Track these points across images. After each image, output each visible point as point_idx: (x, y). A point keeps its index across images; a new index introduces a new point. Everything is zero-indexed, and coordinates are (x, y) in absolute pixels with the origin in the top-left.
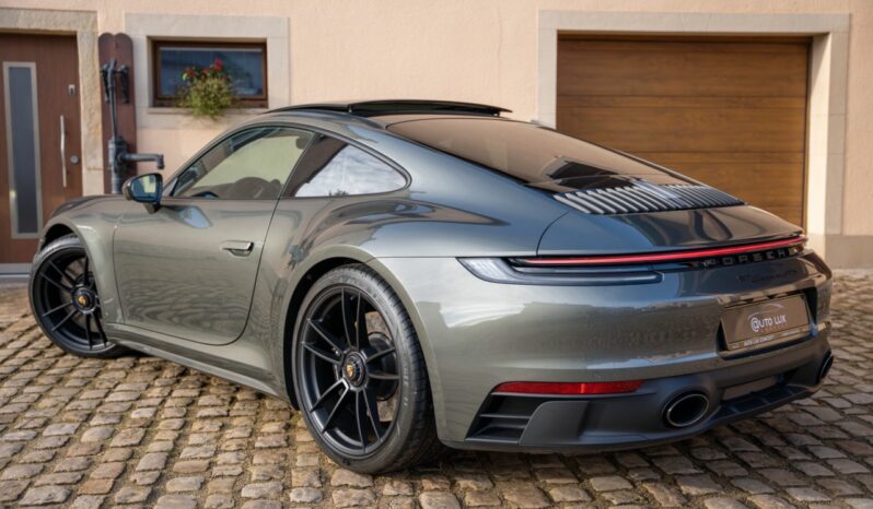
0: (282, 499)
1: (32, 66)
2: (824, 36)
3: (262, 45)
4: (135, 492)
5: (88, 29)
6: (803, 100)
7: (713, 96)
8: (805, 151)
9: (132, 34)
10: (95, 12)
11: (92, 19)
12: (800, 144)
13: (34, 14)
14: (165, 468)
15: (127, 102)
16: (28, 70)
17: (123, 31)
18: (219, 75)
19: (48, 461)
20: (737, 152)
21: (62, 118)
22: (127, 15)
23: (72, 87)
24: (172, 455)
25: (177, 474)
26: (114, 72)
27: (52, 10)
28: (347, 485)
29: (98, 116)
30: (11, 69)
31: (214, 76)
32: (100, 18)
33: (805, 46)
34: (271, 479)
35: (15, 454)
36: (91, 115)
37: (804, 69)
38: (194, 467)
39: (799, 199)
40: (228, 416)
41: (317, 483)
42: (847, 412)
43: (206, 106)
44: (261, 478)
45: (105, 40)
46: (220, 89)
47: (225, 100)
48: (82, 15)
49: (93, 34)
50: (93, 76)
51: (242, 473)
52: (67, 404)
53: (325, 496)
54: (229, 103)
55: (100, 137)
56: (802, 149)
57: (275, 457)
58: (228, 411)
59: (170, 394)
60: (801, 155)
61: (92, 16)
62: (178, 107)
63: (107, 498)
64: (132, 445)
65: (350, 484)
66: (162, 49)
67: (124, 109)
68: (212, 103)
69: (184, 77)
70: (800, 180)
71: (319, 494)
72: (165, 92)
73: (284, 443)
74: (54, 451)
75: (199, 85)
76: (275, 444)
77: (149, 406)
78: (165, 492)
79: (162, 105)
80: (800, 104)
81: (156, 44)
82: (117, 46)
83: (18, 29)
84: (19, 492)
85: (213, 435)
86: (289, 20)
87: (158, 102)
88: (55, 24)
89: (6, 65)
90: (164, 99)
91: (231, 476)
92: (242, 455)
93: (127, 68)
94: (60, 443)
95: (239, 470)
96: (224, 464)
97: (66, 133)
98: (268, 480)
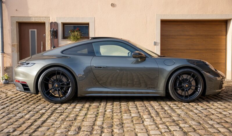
0: (66, 134)
1: (36, 30)
2: (230, 20)
3: (88, 24)
4: (30, 130)
5: (48, 21)
6: (225, 36)
7: (201, 35)
8: (226, 49)
9: (58, 22)
10: (49, 17)
11: (49, 19)
12: (225, 48)
13: (36, 18)
14: (41, 125)
15: (56, 38)
16: (35, 31)
17: (56, 21)
18: (78, 31)
19: (14, 122)
20: (208, 49)
21: (42, 42)
22: (57, 17)
23: (44, 35)
24: (44, 122)
25: (44, 126)
26: (53, 31)
27: (40, 17)
28: (85, 131)
29: (50, 42)
30: (31, 31)
31: (77, 31)
32: (51, 18)
33: (226, 22)
34: (66, 128)
35: (8, 120)
36: (48, 41)
37: (225, 28)
38: (48, 125)
39: (225, 61)
40: (63, 112)
41: (77, 130)
42: (227, 115)
43: (74, 39)
44: (63, 128)
45: (51, 23)
46: (77, 34)
47: (79, 37)
48: (47, 18)
49: (49, 22)
50: (49, 32)
51: (60, 127)
52: (26, 108)
53: (78, 133)
54: (80, 38)
55: (50, 46)
56: (225, 49)
57: (70, 123)
58: (64, 111)
59: (52, 107)
60: (225, 50)
61: (49, 18)
62: (68, 39)
63: (23, 132)
64: (36, 119)
65: (86, 130)
66: (65, 25)
67: (56, 40)
68: (75, 38)
69: (70, 32)
70: (225, 57)
71: (76, 133)
72: (66, 36)
73: (74, 119)
74: (17, 120)
75: (73, 34)
76: (71, 120)
77: (45, 110)
78: (38, 131)
79: (65, 39)
80: (224, 37)
81: (64, 24)
82: (54, 25)
83: (32, 22)
84: (3, 129)
85: (57, 117)
86: (95, 18)
87: (64, 38)
88: (41, 20)
89: (30, 30)
90: (65, 37)
91: (56, 127)
92: (62, 122)
93: (56, 30)
94: (19, 118)
95: (59, 126)
96: (56, 124)
97: (43, 46)
98: (65, 129)
